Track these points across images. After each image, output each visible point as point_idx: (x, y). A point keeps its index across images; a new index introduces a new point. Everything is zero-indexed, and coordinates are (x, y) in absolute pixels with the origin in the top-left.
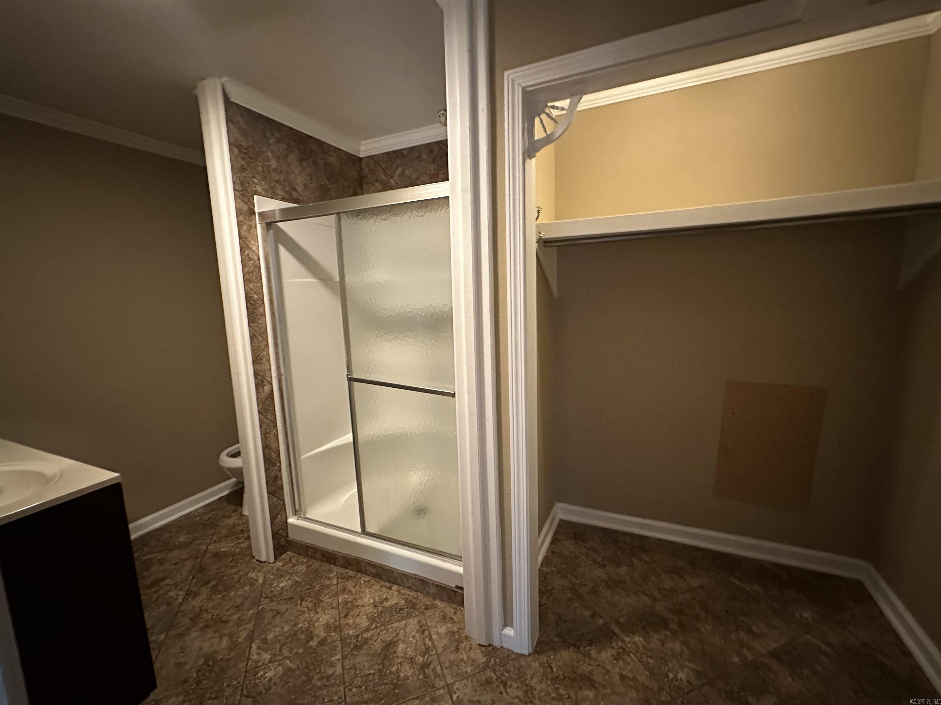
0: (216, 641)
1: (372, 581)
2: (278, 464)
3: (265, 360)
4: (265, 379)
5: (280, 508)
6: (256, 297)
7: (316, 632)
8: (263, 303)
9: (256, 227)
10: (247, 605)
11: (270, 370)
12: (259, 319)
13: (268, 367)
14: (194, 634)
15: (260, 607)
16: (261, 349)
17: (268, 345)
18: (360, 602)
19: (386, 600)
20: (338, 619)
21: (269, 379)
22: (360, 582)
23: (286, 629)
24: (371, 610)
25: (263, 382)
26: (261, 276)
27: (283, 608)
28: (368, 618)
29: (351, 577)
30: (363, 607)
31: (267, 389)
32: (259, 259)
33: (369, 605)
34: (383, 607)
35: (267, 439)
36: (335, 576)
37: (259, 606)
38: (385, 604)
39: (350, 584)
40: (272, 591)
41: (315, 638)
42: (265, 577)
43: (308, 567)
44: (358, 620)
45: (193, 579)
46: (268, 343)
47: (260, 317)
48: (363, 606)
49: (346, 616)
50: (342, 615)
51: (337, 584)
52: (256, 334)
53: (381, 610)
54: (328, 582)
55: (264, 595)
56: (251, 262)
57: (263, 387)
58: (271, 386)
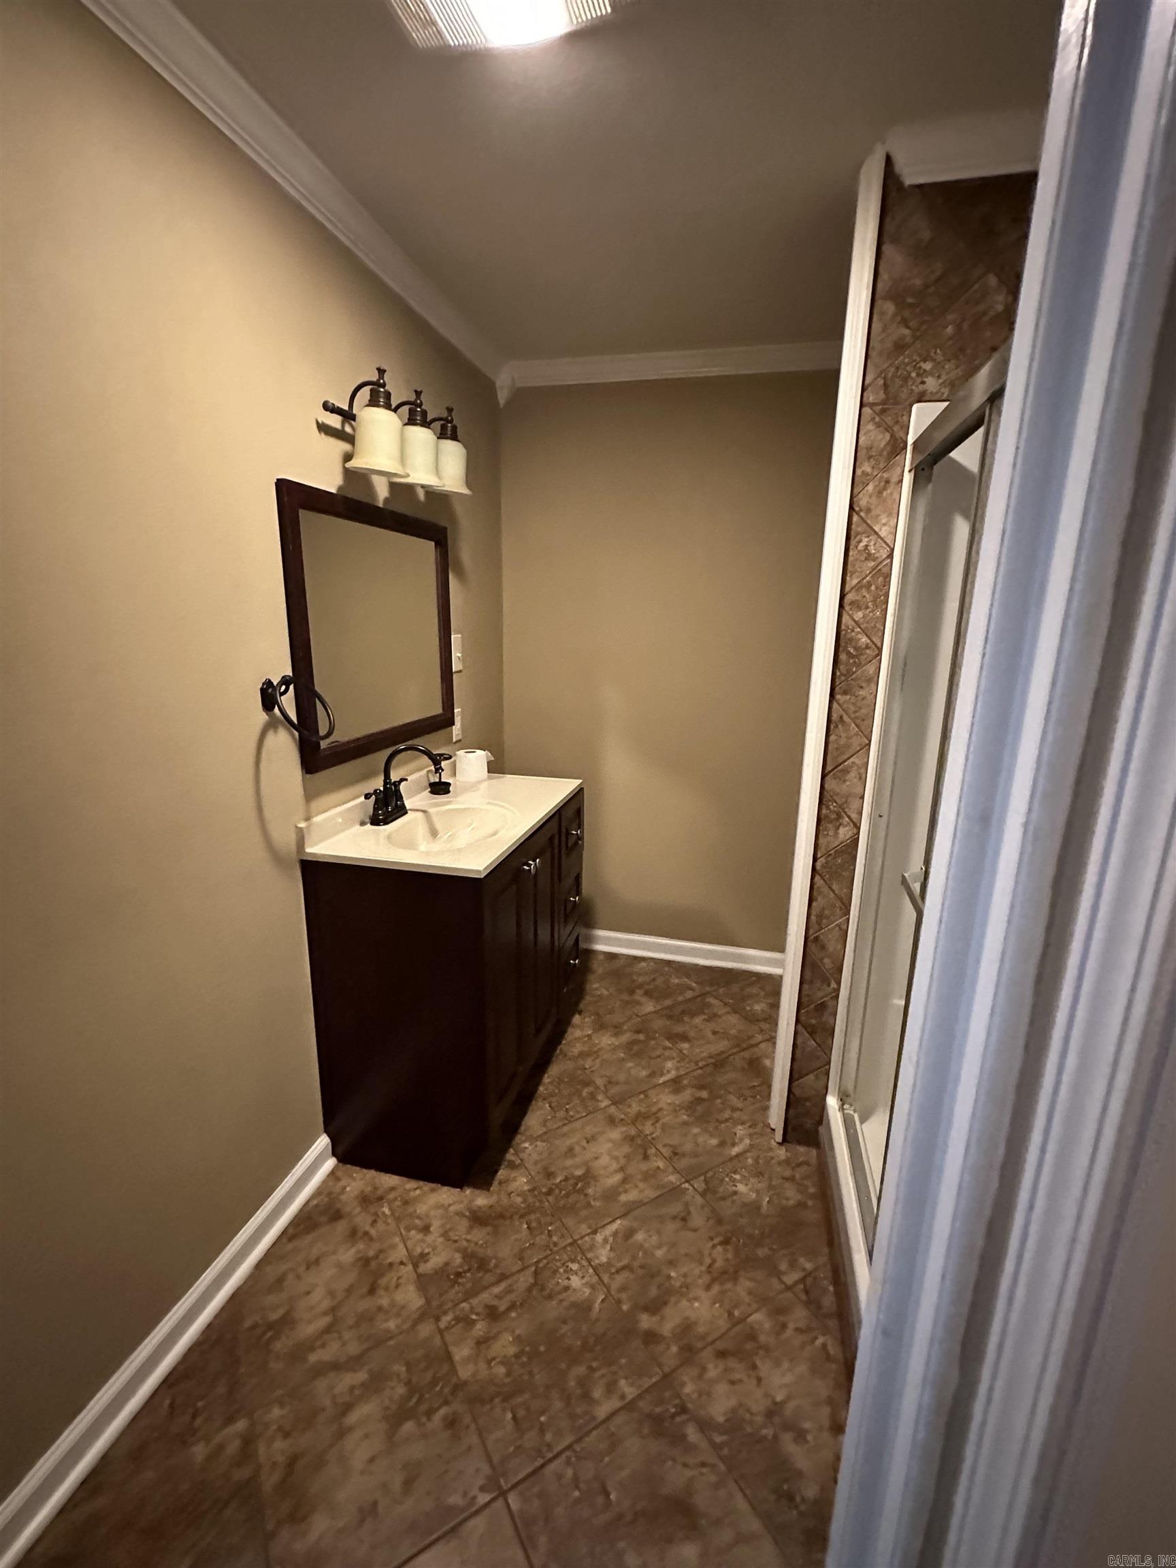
0: (615, 1166)
1: (834, 1366)
3: (853, 774)
4: (845, 813)
6: (864, 640)
7: (668, 1311)
8: (880, 653)
9: (901, 481)
10: (684, 1163)
11: (862, 797)
12: (862, 687)
13: (859, 790)
14: (616, 1134)
15: (687, 1185)
16: (851, 752)
17: (869, 744)
18: (764, 1367)
19: (800, 1436)
20: (710, 1339)
21: (854, 816)
22: (816, 1338)
23: (659, 1253)
24: (754, 1409)
25: (839, 817)
26: (887, 595)
27: (697, 1220)
28: (734, 1411)
29: (819, 1307)
30: (754, 1382)
31: (844, 833)
32: (891, 556)
33: (767, 1395)
34: (775, 1437)
35: (822, 929)
36: (804, 1270)
37: (687, 1181)
38: (787, 1438)
39: (799, 1316)
40: (722, 1180)
41: (655, 1319)
42: (745, 1152)
43: (801, 1205)
44: (721, 1388)
46: (870, 741)
47: (863, 685)
48: (759, 1380)
49: (722, 1354)
50: (720, 1345)
51: (789, 1288)
52: (846, 718)
53: (765, 1438)
54: (783, 1266)
55: (710, 1174)
56: (872, 564)
57: (838, 828)
58: (855, 831)
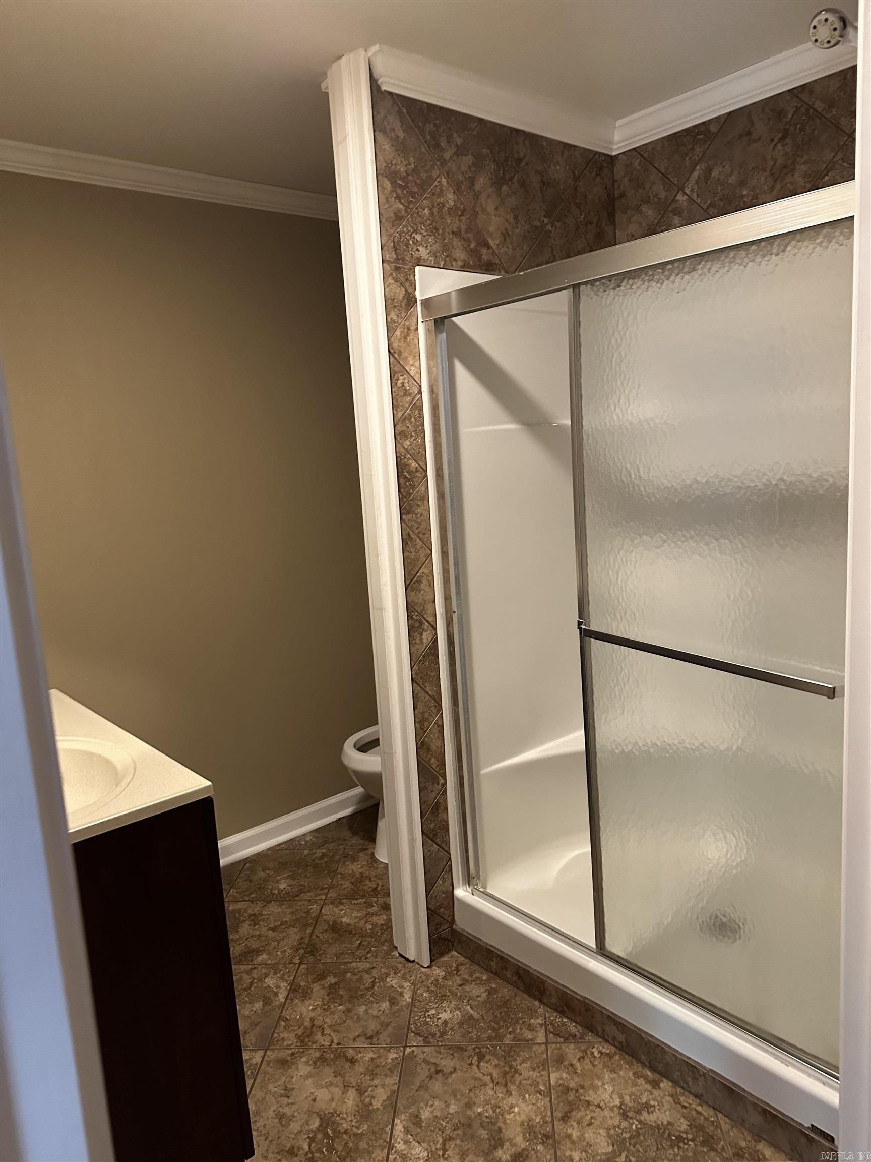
0: (337, 1091)
1: (617, 1057)
2: (442, 781)
3: (425, 582)
4: (424, 618)
5: (441, 866)
6: (414, 464)
7: (508, 1133)
8: (426, 476)
9: (417, 329)
10: (384, 1039)
11: (434, 601)
12: (418, 506)
13: (429, 597)
14: (303, 1068)
15: (408, 1050)
16: (420, 563)
17: (431, 554)
18: (591, 1096)
19: (647, 1107)
20: (549, 1119)
21: (430, 619)
22: (592, 1053)
23: (453, 1108)
24: (616, 1123)
25: (421, 623)
26: (423, 425)
27: (447, 1063)
28: (609, 1136)
29: (574, 1036)
30: (598, 1109)
31: (427, 637)
32: (420, 392)
33: (612, 1109)
34: (640, 1122)
35: (425, 732)
36: (541, 1025)
37: (405, 1047)
38: (645, 1116)
39: (571, 1051)
40: (426, 1023)
41: (507, 1145)
42: (414, 992)
43: (490, 992)
44: (589, 1135)
45: (300, 964)
46: (431, 551)
47: (419, 503)
48: (599, 1106)
49: (565, 1118)
50: (558, 1114)
51: (546, 1043)
52: (413, 536)
53: (637, 1129)
54: (529, 1035)
55: (413, 1028)
56: (409, 399)
57: (421, 634)
58: (434, 633)
